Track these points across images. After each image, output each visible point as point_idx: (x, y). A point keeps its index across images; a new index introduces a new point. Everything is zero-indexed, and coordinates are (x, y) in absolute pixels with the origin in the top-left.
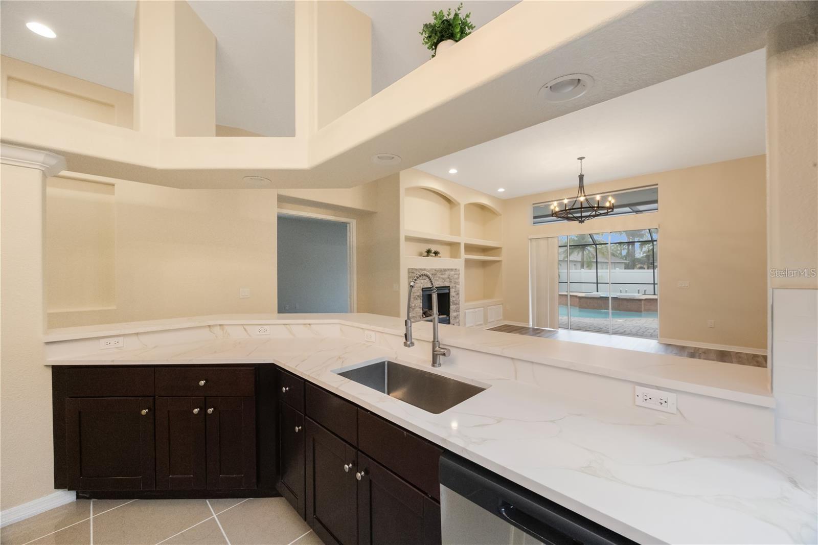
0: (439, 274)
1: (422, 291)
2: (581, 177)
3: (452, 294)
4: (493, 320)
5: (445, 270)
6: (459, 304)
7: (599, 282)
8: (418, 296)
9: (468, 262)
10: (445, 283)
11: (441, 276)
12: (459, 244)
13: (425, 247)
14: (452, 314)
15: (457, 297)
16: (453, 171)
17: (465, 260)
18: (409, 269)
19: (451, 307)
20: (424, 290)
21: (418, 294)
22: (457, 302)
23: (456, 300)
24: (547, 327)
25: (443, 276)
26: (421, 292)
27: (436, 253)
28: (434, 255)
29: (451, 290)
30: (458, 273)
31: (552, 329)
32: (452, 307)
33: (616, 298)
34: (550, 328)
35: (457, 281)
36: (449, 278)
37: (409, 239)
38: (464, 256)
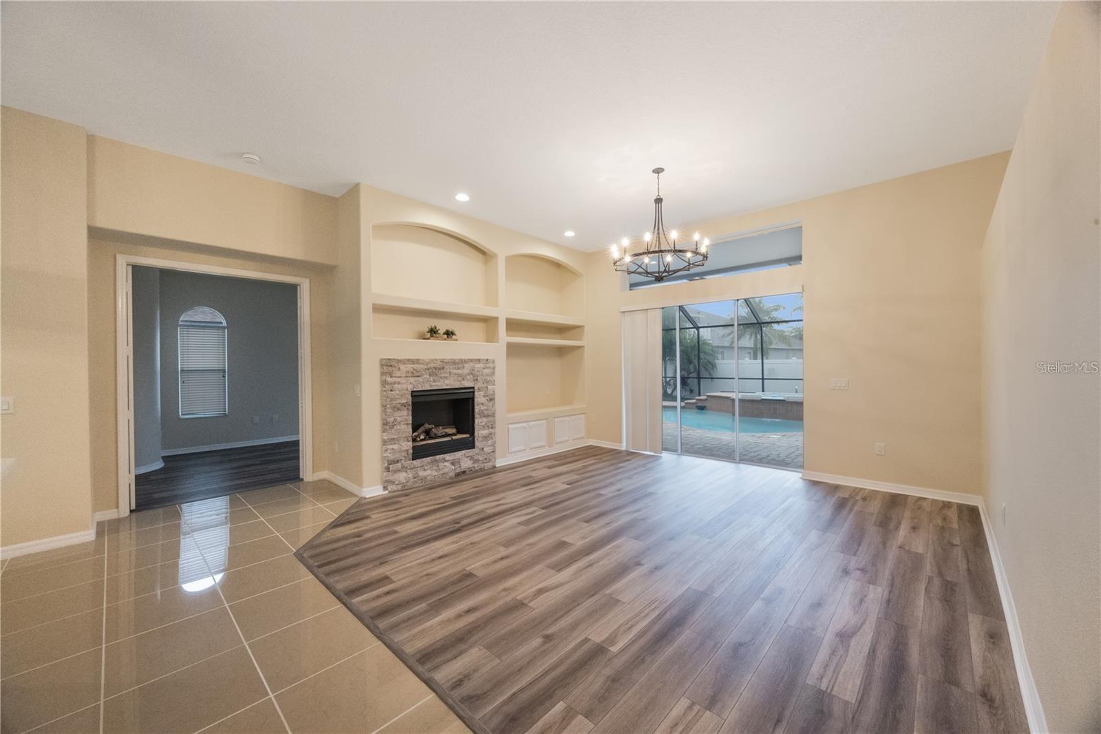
0: (449, 368)
1: (412, 396)
2: (659, 201)
3: (479, 398)
4: (567, 438)
5: (463, 362)
6: (493, 415)
7: (765, 377)
8: (404, 405)
9: (513, 349)
10: (463, 382)
11: (456, 371)
12: (496, 318)
13: (426, 324)
14: (480, 432)
15: (491, 404)
16: (462, 197)
17: (507, 346)
18: (381, 360)
19: (476, 421)
20: (413, 394)
21: (404, 401)
22: (490, 413)
23: (486, 410)
24: (646, 451)
25: (460, 371)
26: (410, 397)
27: (449, 334)
28: (446, 336)
29: (476, 393)
30: (491, 365)
31: (653, 454)
32: (478, 421)
33: (784, 401)
34: (649, 451)
35: (489, 378)
36: (472, 373)
37: (379, 309)
38: (504, 337)
